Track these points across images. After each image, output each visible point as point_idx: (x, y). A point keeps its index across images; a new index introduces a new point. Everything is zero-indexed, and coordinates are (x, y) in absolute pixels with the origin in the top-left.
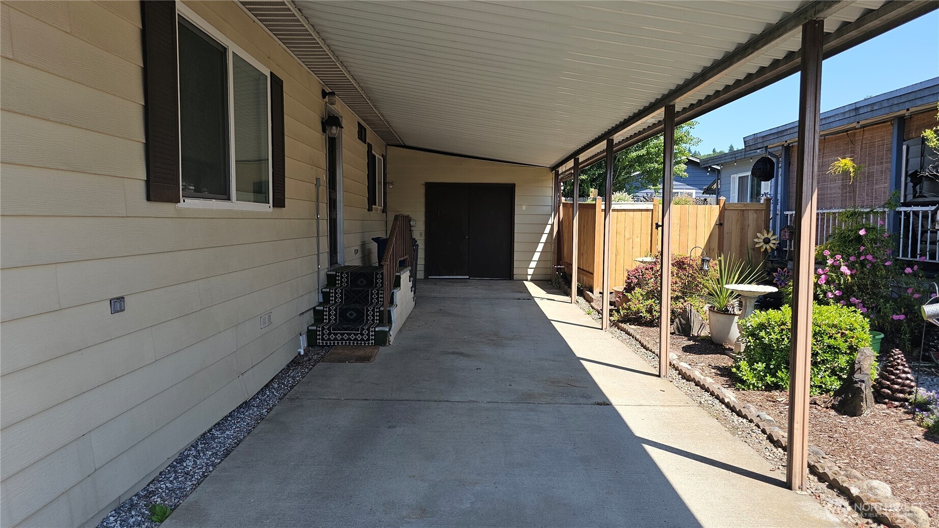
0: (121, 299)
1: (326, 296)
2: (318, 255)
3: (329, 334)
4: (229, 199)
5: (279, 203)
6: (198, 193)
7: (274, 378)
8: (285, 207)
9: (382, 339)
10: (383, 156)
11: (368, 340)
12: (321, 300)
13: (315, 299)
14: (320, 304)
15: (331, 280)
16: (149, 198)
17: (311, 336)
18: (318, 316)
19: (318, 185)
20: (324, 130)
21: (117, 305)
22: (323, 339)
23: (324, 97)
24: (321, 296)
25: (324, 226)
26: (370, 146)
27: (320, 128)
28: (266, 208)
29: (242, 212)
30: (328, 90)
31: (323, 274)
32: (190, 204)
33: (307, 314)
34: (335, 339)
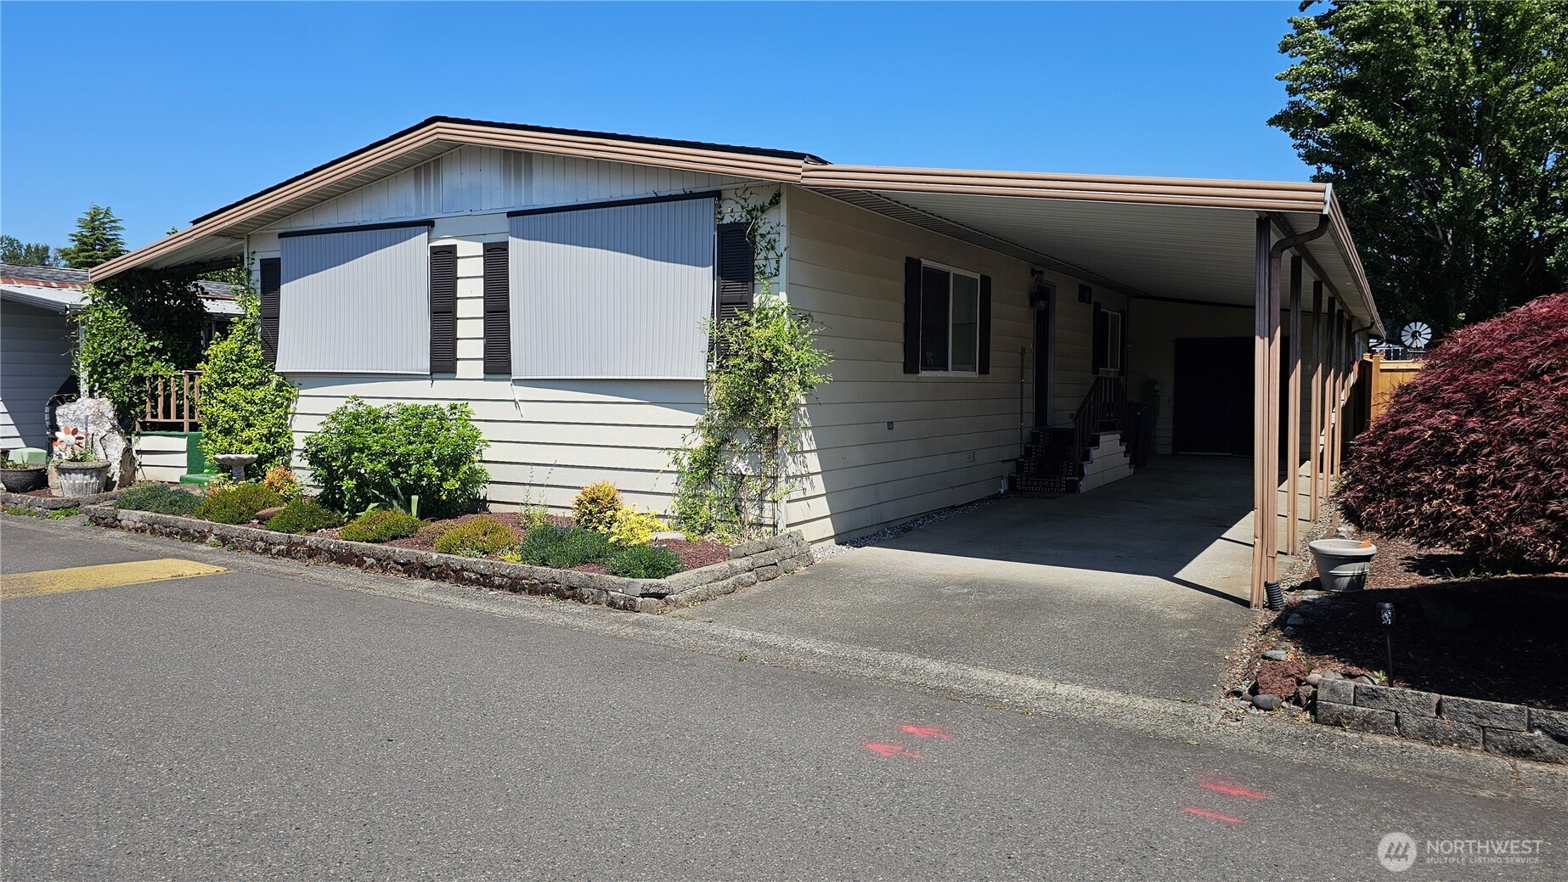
0: (892, 423)
1: (1028, 451)
2: (1021, 414)
3: (1027, 481)
4: (947, 370)
5: (984, 370)
6: (927, 367)
7: (975, 501)
8: (988, 373)
9: (1073, 488)
10: (1122, 311)
11: (1060, 487)
12: (1023, 454)
13: (1017, 452)
14: (1023, 457)
15: (1035, 437)
16: (905, 372)
17: (1012, 481)
18: (1019, 466)
19: (1023, 354)
20: (1032, 304)
21: (890, 425)
22: (1022, 485)
23: (1033, 275)
24: (1023, 450)
25: (1030, 389)
26: (1097, 305)
27: (1028, 302)
28: (974, 375)
29: (955, 378)
30: (1037, 269)
31: (1026, 432)
32: (924, 374)
33: (1009, 463)
34: (1032, 485)
